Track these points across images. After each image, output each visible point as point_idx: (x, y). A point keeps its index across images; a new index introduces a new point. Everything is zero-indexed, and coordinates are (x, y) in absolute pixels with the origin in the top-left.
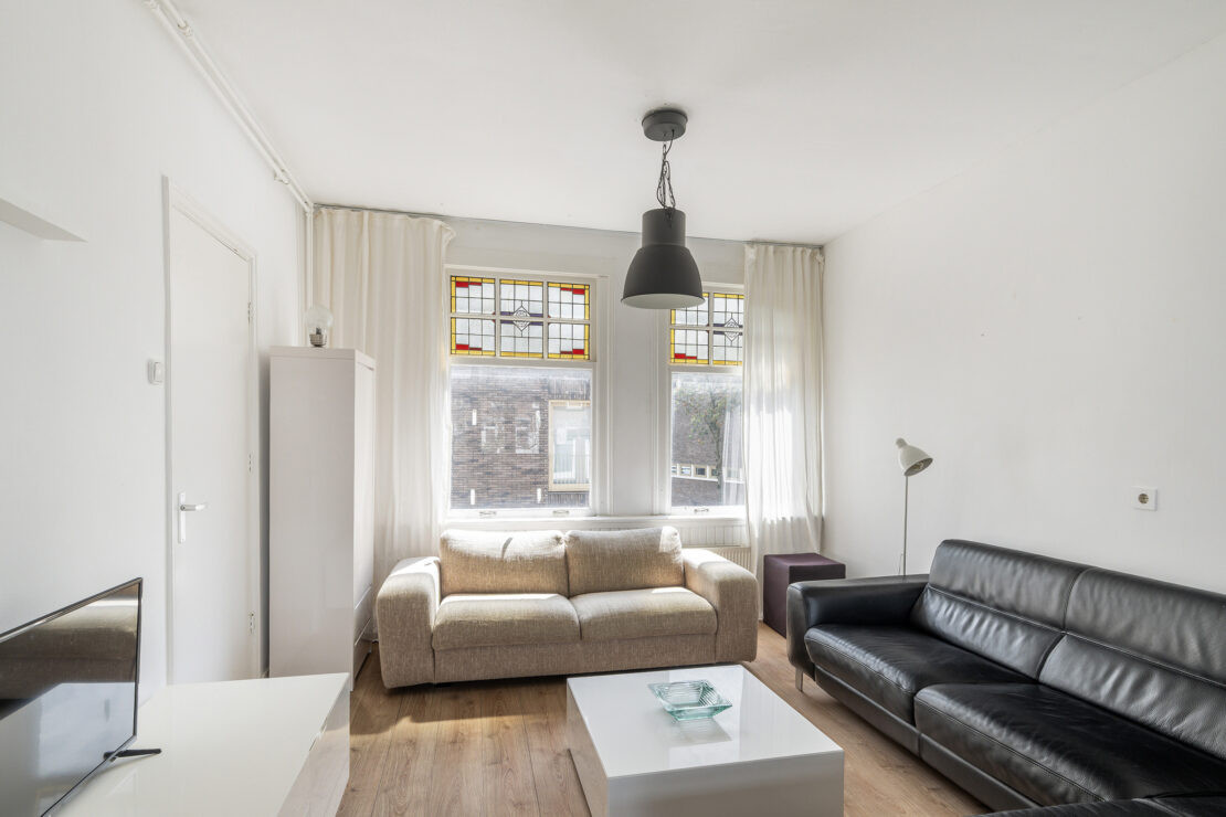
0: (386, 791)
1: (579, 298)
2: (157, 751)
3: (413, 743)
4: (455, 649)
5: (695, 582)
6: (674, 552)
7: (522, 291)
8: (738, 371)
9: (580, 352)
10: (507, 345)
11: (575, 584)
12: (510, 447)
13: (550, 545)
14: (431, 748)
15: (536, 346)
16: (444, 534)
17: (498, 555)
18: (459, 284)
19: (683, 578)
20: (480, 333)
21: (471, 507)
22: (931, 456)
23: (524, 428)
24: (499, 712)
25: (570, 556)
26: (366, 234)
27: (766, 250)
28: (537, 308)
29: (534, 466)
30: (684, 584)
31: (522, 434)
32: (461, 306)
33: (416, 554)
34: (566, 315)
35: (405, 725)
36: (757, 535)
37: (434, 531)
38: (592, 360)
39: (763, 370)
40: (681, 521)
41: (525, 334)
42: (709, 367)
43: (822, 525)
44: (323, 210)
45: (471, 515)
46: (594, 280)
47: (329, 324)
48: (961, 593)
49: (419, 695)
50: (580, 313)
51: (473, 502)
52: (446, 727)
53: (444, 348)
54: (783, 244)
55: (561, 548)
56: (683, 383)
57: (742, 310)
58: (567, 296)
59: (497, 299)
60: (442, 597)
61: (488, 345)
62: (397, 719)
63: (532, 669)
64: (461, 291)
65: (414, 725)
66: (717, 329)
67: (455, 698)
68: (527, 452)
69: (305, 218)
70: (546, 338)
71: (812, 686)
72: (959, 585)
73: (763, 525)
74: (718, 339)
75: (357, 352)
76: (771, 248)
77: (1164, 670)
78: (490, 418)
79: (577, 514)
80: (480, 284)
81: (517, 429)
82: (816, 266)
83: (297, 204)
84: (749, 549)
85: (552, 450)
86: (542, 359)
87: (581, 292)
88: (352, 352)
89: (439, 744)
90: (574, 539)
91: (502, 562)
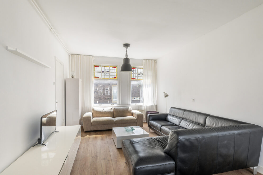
0: (86, 143)
1: (115, 69)
2: (59, 132)
3: (89, 138)
4: (95, 125)
5: (134, 115)
6: (131, 111)
7: (106, 68)
8: (142, 81)
9: (116, 78)
10: (103, 77)
11: (115, 116)
12: (104, 94)
13: (110, 110)
14: (92, 138)
15: (108, 77)
16: (93, 108)
17: (102, 111)
18: (95, 67)
19: (132, 115)
20: (98, 75)
21: (97, 104)
22: (168, 94)
23: (107, 90)
24: (102, 134)
25: (114, 111)
26: (80, 59)
27: (147, 61)
28: (108, 70)
29: (109, 98)
30: (133, 116)
31: (107, 92)
32: (96, 70)
33: (89, 111)
34: (113, 72)
35: (88, 136)
36: (145, 108)
37: (91, 107)
38: (118, 79)
39: (146, 81)
40: (133, 106)
41: (106, 75)
42: (137, 80)
43: (157, 106)
44: (73, 55)
45: (97, 105)
46: (118, 66)
47: (75, 74)
48: (172, 115)
49: (89, 132)
50: (115, 71)
51: (98, 103)
52: (94, 136)
53: (93, 77)
54: (150, 60)
55: (112, 110)
56: (133, 83)
57: (143, 71)
58: (113, 68)
59: (101, 69)
60: (93, 118)
61: (100, 77)
62: (86, 135)
63: (108, 128)
64: (95, 68)
65: (89, 136)
66: (139, 74)
67: (95, 133)
68: (108, 95)
69: (70, 57)
70: (110, 75)
71: (151, 130)
72: (172, 114)
73: (146, 106)
74: (139, 75)
75: (80, 79)
76: (147, 60)
77: (192, 123)
78: (100, 88)
79: (115, 105)
80: (99, 67)
81: (106, 91)
82: (155, 63)
83: (69, 54)
84: (144, 110)
85: (113, 94)
86: (109, 79)
87: (116, 68)
88: (79, 79)
89: (93, 138)
90: (115, 109)
91: (103, 112)
